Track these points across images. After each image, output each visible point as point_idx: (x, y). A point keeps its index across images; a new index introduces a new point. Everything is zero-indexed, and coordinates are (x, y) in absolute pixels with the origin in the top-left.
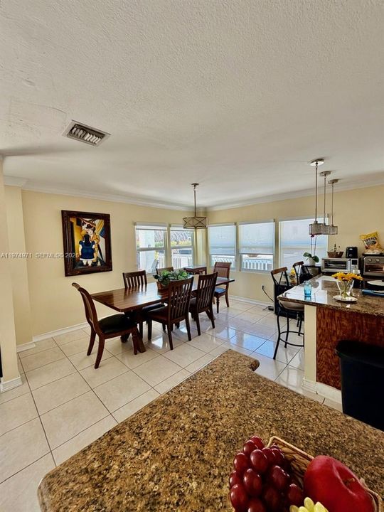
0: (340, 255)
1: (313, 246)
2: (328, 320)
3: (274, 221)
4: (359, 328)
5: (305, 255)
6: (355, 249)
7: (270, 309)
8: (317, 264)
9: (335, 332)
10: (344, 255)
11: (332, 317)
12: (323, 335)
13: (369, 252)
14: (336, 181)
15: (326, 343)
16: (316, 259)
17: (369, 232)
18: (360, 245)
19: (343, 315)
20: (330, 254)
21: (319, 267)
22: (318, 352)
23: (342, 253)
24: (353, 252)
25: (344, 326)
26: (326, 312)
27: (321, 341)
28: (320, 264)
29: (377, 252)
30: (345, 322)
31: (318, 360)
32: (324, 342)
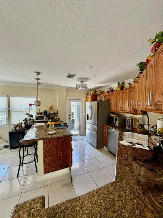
0: (41, 114)
1: (30, 111)
2: (48, 144)
3: (7, 96)
4: (59, 143)
5: (27, 114)
6: (47, 111)
7: (6, 147)
8: (32, 118)
9: (51, 148)
10: (43, 113)
11: (50, 142)
12: (46, 152)
13: (51, 112)
14: (40, 83)
15: (47, 155)
16: (32, 116)
17: (50, 105)
18: (48, 110)
19: (54, 140)
20: (38, 114)
21: (33, 120)
22: (44, 160)
23: (42, 113)
24: (46, 112)
25: (54, 144)
26: (47, 141)
27: (45, 155)
28: (34, 118)
29: (53, 112)
30: (54, 143)
31: (44, 164)
32: (47, 154)
